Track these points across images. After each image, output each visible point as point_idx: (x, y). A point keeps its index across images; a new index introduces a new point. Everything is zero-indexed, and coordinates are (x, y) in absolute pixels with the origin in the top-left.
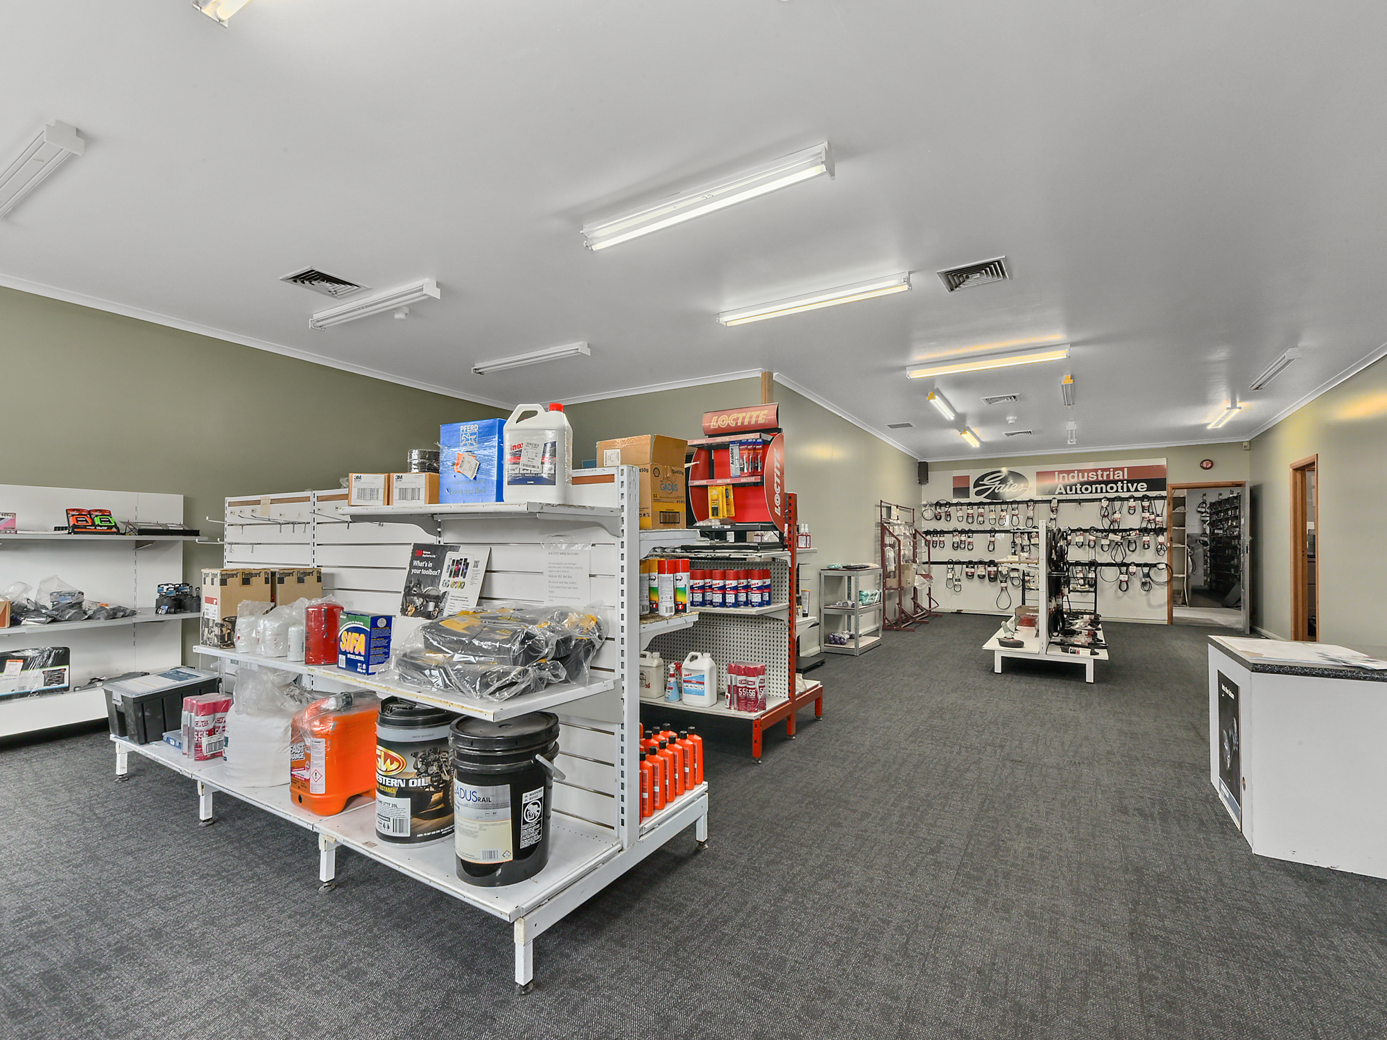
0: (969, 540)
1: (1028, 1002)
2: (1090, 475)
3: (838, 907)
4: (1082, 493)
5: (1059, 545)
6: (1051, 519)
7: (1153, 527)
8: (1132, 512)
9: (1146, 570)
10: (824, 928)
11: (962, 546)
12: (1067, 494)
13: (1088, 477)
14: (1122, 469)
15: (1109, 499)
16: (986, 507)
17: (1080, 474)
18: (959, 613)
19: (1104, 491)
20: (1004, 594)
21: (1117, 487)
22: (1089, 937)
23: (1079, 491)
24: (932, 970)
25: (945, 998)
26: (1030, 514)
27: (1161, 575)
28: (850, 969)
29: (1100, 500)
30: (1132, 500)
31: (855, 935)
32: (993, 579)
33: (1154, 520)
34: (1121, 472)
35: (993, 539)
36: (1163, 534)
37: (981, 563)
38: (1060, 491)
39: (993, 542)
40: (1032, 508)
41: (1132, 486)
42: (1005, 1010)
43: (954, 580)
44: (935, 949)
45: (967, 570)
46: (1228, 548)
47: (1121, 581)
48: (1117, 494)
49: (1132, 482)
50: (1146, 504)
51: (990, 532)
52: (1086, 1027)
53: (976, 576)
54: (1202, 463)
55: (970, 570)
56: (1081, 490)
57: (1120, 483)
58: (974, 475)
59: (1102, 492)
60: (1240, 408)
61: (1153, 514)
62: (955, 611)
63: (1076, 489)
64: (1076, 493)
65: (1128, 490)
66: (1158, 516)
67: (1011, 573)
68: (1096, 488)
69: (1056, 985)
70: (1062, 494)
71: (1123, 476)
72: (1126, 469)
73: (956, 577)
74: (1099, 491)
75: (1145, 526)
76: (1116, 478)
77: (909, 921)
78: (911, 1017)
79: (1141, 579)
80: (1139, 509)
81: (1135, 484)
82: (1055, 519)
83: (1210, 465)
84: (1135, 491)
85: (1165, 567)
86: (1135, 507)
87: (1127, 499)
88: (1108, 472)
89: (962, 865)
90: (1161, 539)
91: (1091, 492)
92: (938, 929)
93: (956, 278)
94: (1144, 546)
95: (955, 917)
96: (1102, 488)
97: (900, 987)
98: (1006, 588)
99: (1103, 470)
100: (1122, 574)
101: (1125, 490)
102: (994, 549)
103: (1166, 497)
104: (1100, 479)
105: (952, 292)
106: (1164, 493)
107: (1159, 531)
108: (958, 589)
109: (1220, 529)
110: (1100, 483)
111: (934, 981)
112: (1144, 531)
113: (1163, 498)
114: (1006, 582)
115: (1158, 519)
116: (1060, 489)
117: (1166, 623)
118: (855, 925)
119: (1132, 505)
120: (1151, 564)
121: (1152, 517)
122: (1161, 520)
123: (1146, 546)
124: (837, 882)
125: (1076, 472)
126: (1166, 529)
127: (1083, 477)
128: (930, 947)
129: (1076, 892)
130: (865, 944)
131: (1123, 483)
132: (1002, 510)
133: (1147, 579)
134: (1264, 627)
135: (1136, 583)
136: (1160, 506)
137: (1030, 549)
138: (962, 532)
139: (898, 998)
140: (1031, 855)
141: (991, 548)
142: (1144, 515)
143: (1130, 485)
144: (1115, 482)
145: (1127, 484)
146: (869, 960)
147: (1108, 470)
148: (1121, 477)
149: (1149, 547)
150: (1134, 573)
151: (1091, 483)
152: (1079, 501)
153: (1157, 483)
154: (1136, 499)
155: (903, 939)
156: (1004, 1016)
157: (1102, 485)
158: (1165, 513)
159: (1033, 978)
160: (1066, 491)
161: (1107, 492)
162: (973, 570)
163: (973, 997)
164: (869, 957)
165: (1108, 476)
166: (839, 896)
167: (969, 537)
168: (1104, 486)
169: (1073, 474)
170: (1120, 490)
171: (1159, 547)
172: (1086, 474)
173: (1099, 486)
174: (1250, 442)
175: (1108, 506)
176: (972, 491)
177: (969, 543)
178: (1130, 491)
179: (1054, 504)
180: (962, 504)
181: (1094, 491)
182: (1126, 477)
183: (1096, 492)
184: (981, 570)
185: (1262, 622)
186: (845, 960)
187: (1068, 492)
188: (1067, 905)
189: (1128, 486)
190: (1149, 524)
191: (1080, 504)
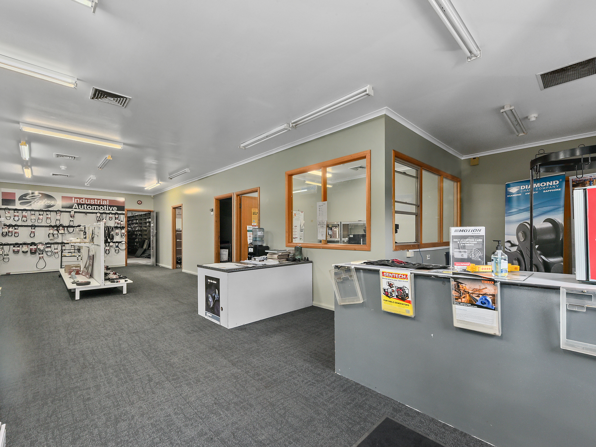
0: (15, 231)
1: (235, 400)
2: (91, 201)
3: (141, 428)
4: (87, 209)
5: (111, 233)
6: (70, 221)
7: (120, 226)
8: (111, 219)
9: (117, 244)
10: (147, 439)
11: (10, 234)
12: (79, 209)
13: (90, 202)
14: (106, 200)
15: (100, 213)
16: (29, 212)
17: (86, 200)
18: (8, 274)
19: (98, 209)
20: (41, 261)
21: (104, 208)
22: (226, 372)
23: (85, 208)
24: (203, 416)
25: (218, 420)
26: (58, 218)
27: (123, 246)
28: (179, 442)
29: (96, 213)
30: (111, 214)
31: (164, 430)
32: (33, 253)
33: (120, 223)
34: (106, 201)
35: (34, 230)
36: (124, 229)
37: (25, 244)
38: (76, 207)
39: (34, 232)
40: (59, 214)
41: (111, 208)
42: (234, 407)
43: (3, 255)
44: (196, 409)
45: (14, 248)
46: (134, 235)
47: (106, 250)
48: (104, 211)
49: (111, 206)
50: (117, 216)
51: (31, 226)
52: (252, 394)
53: (21, 252)
54: (138, 201)
55: (16, 249)
56: (87, 208)
57: (105, 206)
58: (18, 193)
59: (97, 209)
60: (160, 184)
61: (120, 221)
62: (5, 274)
63: (84, 207)
64: (84, 209)
65: (109, 210)
66: (122, 221)
67: (46, 249)
68: (94, 207)
69: (235, 390)
70: (76, 208)
71: (107, 203)
72: (108, 200)
73: (5, 253)
74: (96, 209)
75: (116, 226)
76: (103, 204)
77: (175, 409)
78: (217, 434)
79: (115, 248)
80: (114, 218)
81: (112, 207)
82: (73, 221)
83: (141, 203)
84: (112, 210)
85: (124, 243)
86: (112, 217)
87: (109, 214)
88: (100, 201)
89: (167, 378)
90: (123, 231)
91: (92, 209)
92: (188, 403)
93: (99, 94)
94: (116, 234)
95: (188, 395)
96: (97, 207)
97: (202, 429)
98: (43, 257)
99: (98, 199)
100: (107, 246)
101: (108, 210)
102: (34, 236)
103: (124, 214)
104: (96, 203)
105: (92, 100)
106: (124, 212)
107: (122, 228)
108: (6, 260)
109: (130, 227)
110: (96, 205)
111: (208, 418)
112: (116, 228)
113: (123, 214)
114: (43, 254)
115: (122, 223)
116: (76, 206)
117: (125, 266)
118: (158, 427)
119: (111, 217)
120: (119, 242)
121: (119, 222)
122: (123, 223)
123: (117, 234)
124: (126, 420)
125: (84, 199)
126: (125, 227)
127: (88, 202)
128: (194, 410)
129: (208, 363)
130: (172, 429)
131: (106, 206)
132: (40, 215)
133: (117, 248)
134: (160, 263)
135: (112, 250)
136: (122, 217)
137: (58, 236)
138: (10, 226)
139: (206, 434)
140: (183, 361)
141: (32, 235)
142: (116, 221)
143: (109, 207)
144: (103, 206)
145: (108, 207)
146: (181, 432)
147: (100, 200)
148: (106, 204)
149: (118, 234)
150: (112, 246)
151: (92, 205)
152: (86, 213)
153: (121, 208)
154: (112, 214)
155: (181, 416)
156: (236, 409)
157: (97, 206)
158: (124, 221)
159: (229, 393)
160: (79, 208)
161: (99, 210)
162: (18, 248)
163: (223, 412)
164: (179, 431)
165: (100, 202)
166: (135, 424)
167: (15, 229)
168: (98, 207)
169: (82, 200)
170: (105, 209)
171: (122, 234)
172: (89, 200)
173: (96, 207)
174: (154, 196)
175: (100, 216)
176: (17, 202)
177: (15, 233)
178: (110, 210)
179: (72, 213)
180: (9, 209)
181: (93, 209)
182: (108, 204)
183: (94, 209)
184: (25, 248)
185: (159, 262)
186: (173, 441)
187: (80, 208)
188: (210, 368)
189: (109, 208)
190: (118, 225)
191: (86, 214)
